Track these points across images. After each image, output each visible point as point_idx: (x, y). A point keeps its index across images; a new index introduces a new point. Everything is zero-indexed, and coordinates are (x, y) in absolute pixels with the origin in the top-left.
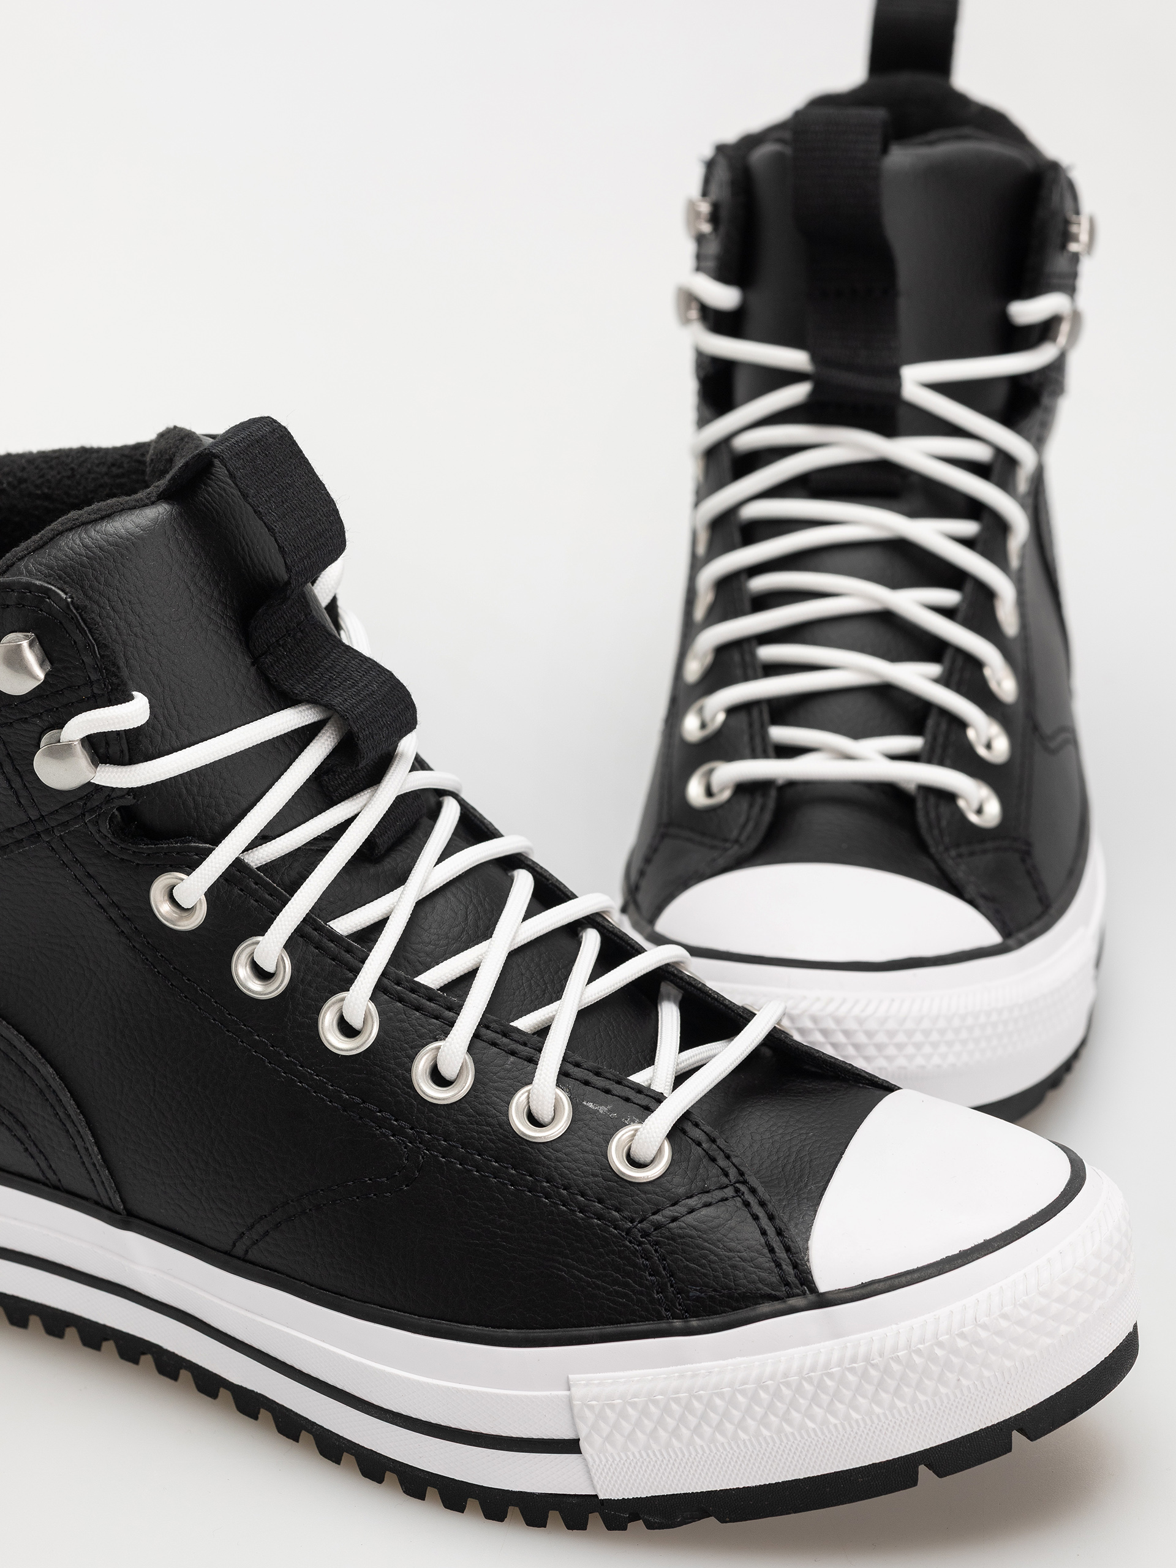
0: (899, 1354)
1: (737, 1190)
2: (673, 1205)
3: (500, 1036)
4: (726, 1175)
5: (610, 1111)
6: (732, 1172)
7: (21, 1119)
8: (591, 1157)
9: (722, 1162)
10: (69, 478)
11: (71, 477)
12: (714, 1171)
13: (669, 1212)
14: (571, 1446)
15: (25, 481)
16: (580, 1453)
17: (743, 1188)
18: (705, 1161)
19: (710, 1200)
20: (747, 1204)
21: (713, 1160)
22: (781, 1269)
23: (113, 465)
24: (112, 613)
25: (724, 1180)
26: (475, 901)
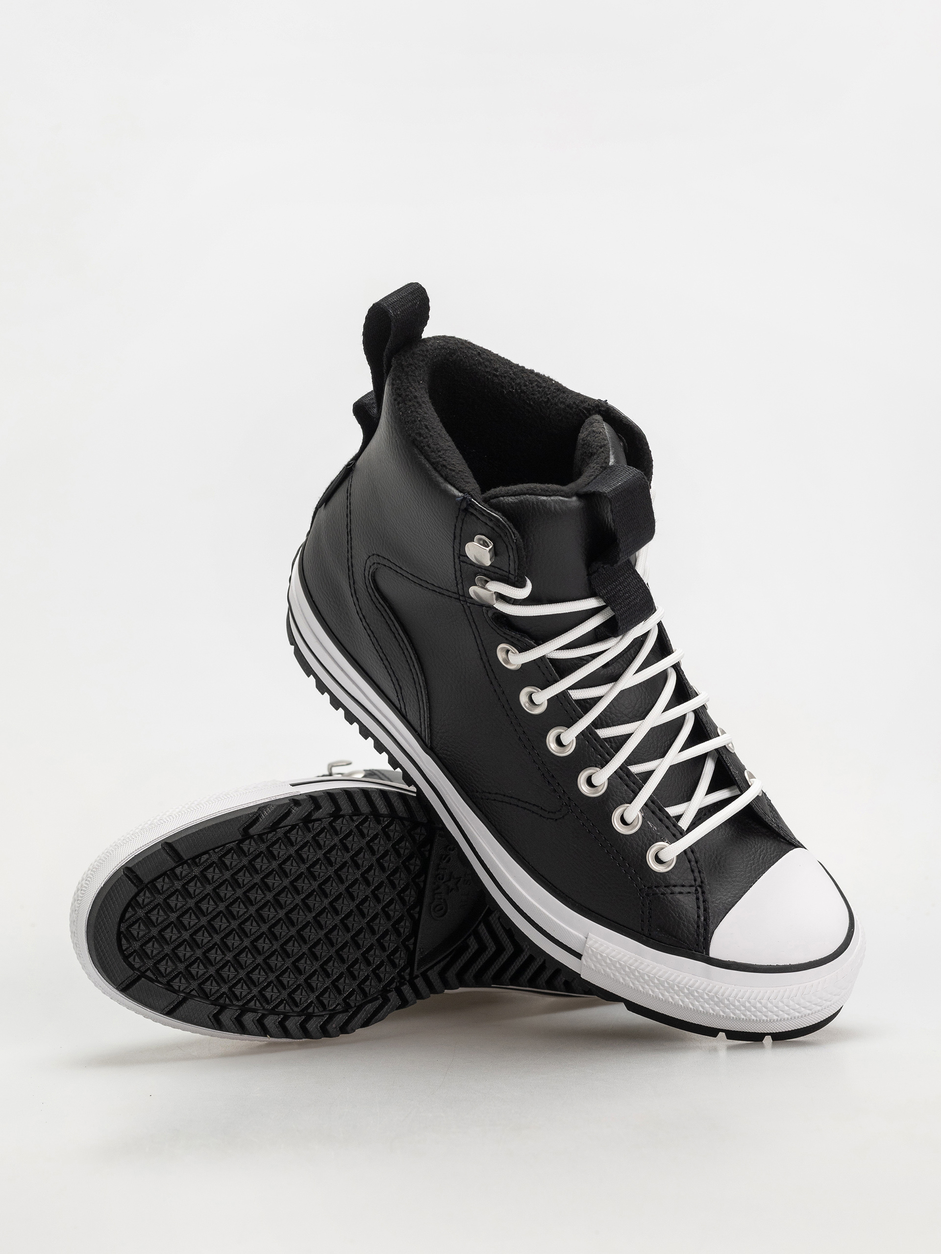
0: (730, 998)
1: (696, 890)
2: (665, 887)
3: (625, 775)
4: (695, 880)
5: (658, 831)
6: (699, 880)
7: (401, 684)
8: (640, 849)
9: (697, 874)
10: (545, 402)
11: (546, 403)
12: (691, 877)
13: (662, 890)
14: (579, 956)
15: (525, 393)
16: (581, 960)
17: (699, 889)
18: (689, 870)
19: (682, 891)
20: (698, 899)
21: (693, 871)
22: (698, 937)
23: (568, 406)
24: (533, 541)
25: (693, 883)
26: (642, 697)
